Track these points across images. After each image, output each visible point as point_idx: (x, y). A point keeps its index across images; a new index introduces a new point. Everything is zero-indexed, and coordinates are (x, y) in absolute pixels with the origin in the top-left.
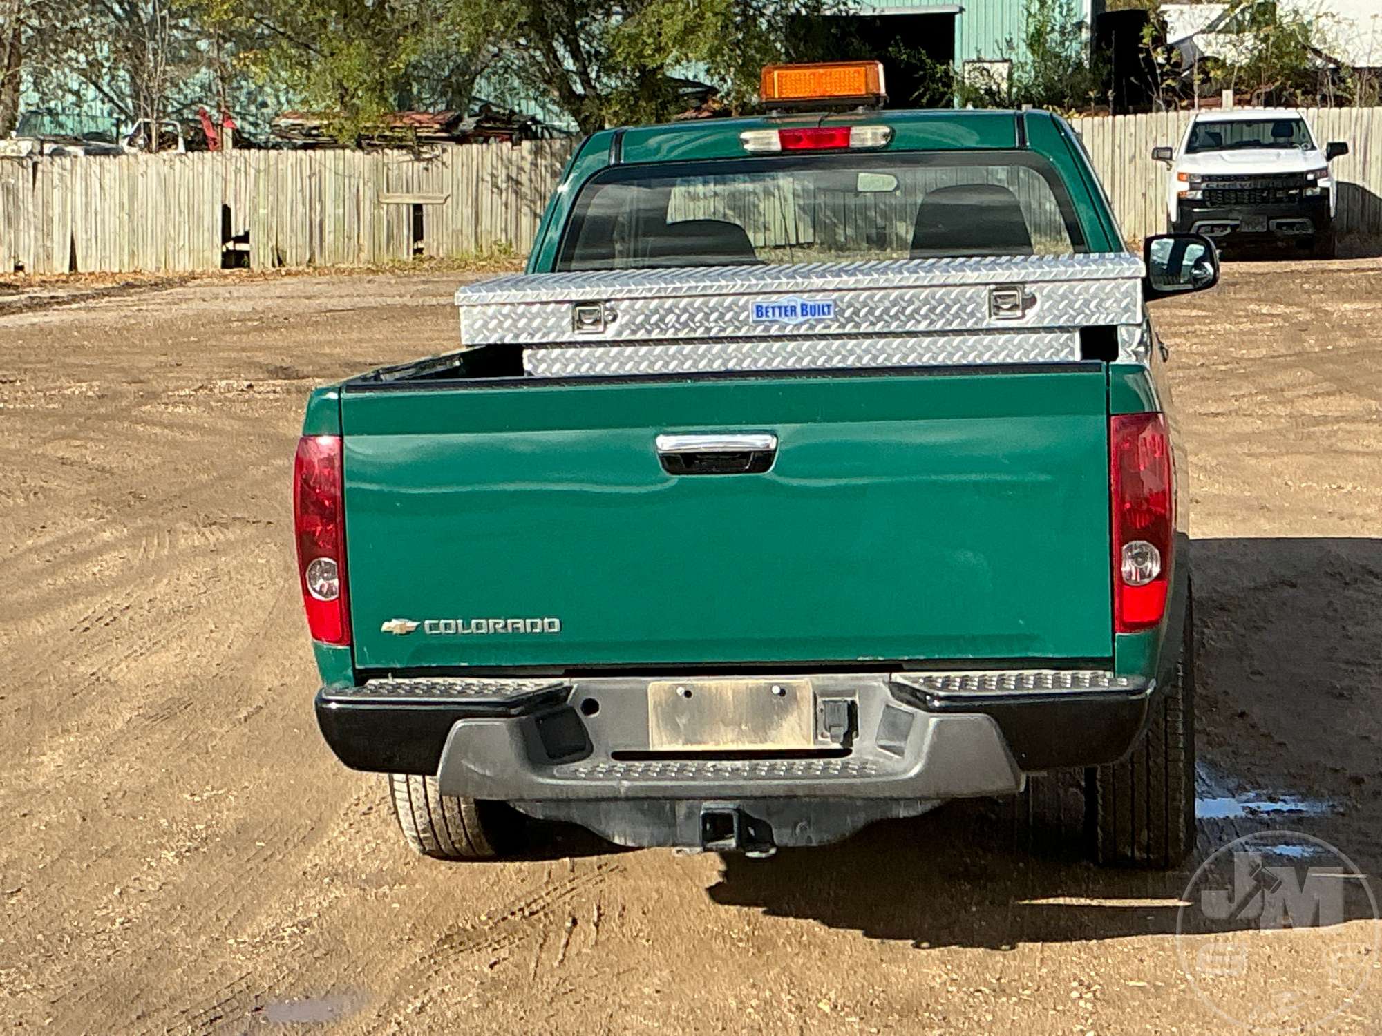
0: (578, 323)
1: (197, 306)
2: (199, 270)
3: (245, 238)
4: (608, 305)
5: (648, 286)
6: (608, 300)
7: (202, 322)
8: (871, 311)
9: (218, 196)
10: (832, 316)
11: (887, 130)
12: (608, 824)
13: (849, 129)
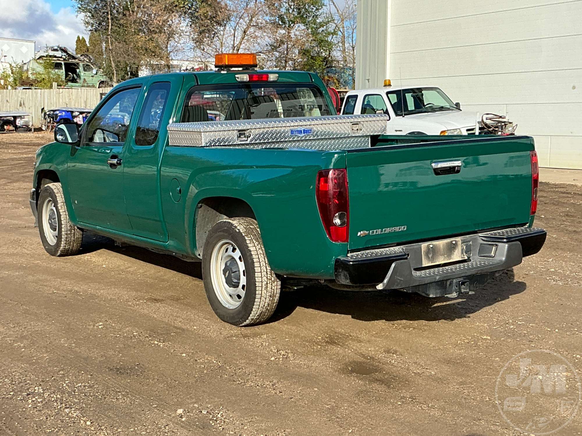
0: (239, 138)
6: (249, 129)
10: (311, 133)
11: (278, 75)
12: (429, 291)
13: (268, 75)
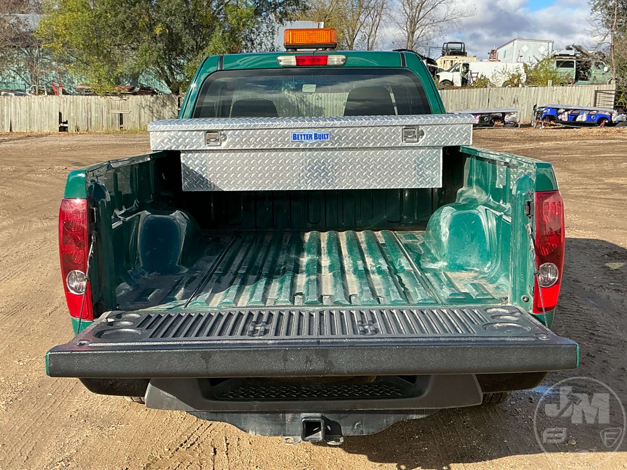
0: (208, 141)
1: (50, 143)
2: (52, 132)
3: (66, 123)
4: (222, 132)
5: (242, 124)
6: (222, 130)
7: (52, 147)
8: (347, 138)
9: (58, 109)
10: (329, 140)
11: (344, 57)
12: (246, 425)
13: (327, 57)
